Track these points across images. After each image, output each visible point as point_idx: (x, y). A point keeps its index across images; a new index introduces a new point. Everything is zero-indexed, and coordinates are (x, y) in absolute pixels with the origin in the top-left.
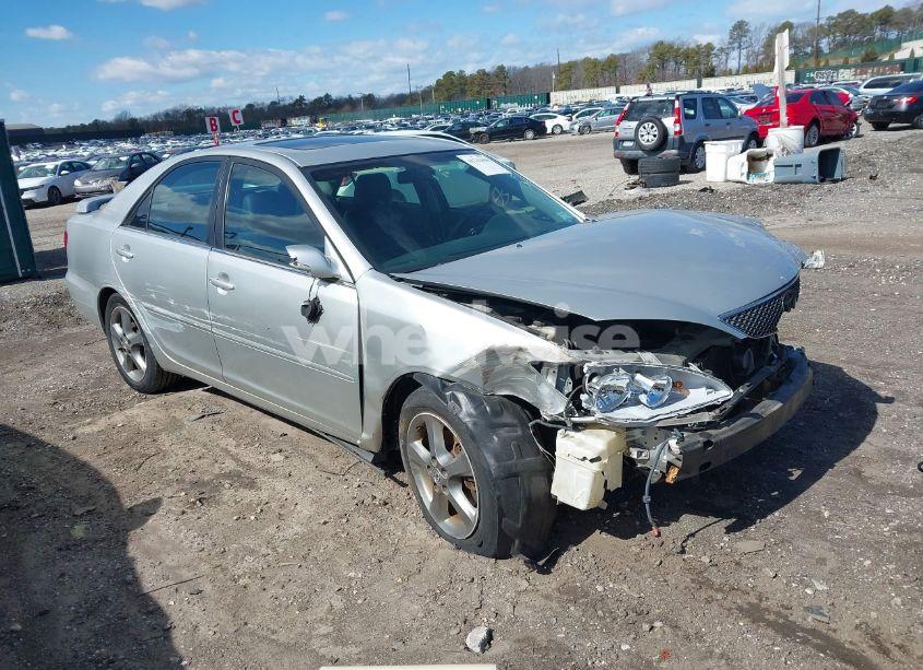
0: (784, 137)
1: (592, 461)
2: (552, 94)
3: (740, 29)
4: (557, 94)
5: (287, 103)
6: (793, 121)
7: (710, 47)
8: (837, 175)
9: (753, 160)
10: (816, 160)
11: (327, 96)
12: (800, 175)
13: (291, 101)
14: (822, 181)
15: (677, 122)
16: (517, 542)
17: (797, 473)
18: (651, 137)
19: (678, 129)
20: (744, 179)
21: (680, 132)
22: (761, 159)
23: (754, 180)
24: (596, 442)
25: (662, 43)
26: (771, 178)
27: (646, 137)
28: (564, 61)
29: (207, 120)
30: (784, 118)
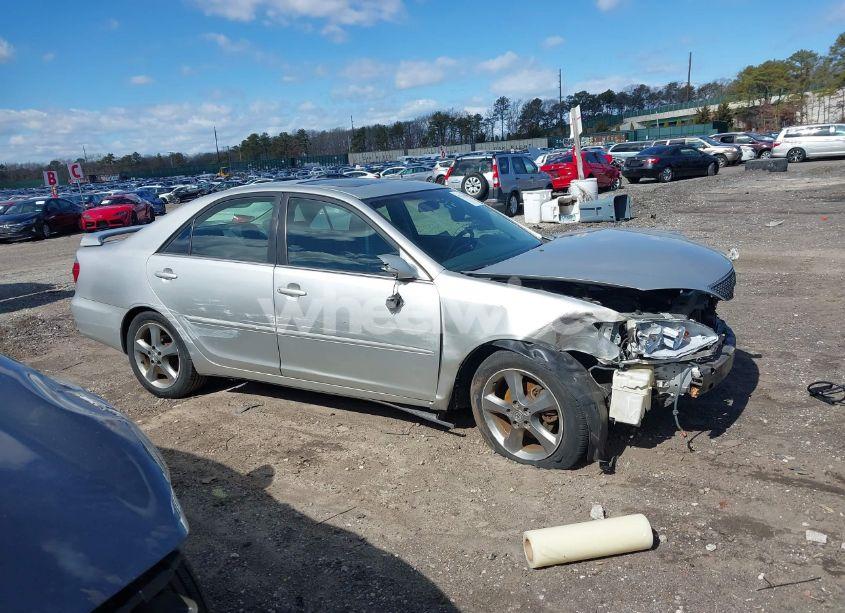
0: (582, 187)
1: (642, 389)
2: (350, 155)
3: (502, 102)
4: (354, 155)
5: (94, 160)
6: (589, 175)
7: (478, 117)
8: (627, 215)
9: (562, 204)
10: (612, 204)
11: (136, 154)
12: (601, 215)
13: (100, 159)
14: (618, 220)
15: (496, 176)
16: (597, 451)
17: (731, 402)
18: (475, 189)
19: (496, 182)
20: (557, 219)
21: (498, 184)
22: (567, 204)
23: (565, 221)
24: (642, 377)
25: (439, 113)
26: (577, 218)
27: (471, 189)
28: (358, 126)
29: (45, 174)
30: (581, 172)
